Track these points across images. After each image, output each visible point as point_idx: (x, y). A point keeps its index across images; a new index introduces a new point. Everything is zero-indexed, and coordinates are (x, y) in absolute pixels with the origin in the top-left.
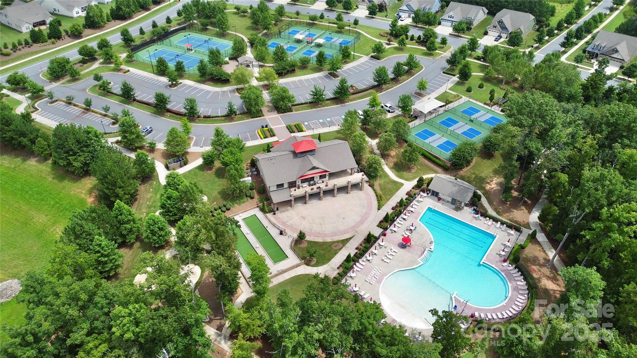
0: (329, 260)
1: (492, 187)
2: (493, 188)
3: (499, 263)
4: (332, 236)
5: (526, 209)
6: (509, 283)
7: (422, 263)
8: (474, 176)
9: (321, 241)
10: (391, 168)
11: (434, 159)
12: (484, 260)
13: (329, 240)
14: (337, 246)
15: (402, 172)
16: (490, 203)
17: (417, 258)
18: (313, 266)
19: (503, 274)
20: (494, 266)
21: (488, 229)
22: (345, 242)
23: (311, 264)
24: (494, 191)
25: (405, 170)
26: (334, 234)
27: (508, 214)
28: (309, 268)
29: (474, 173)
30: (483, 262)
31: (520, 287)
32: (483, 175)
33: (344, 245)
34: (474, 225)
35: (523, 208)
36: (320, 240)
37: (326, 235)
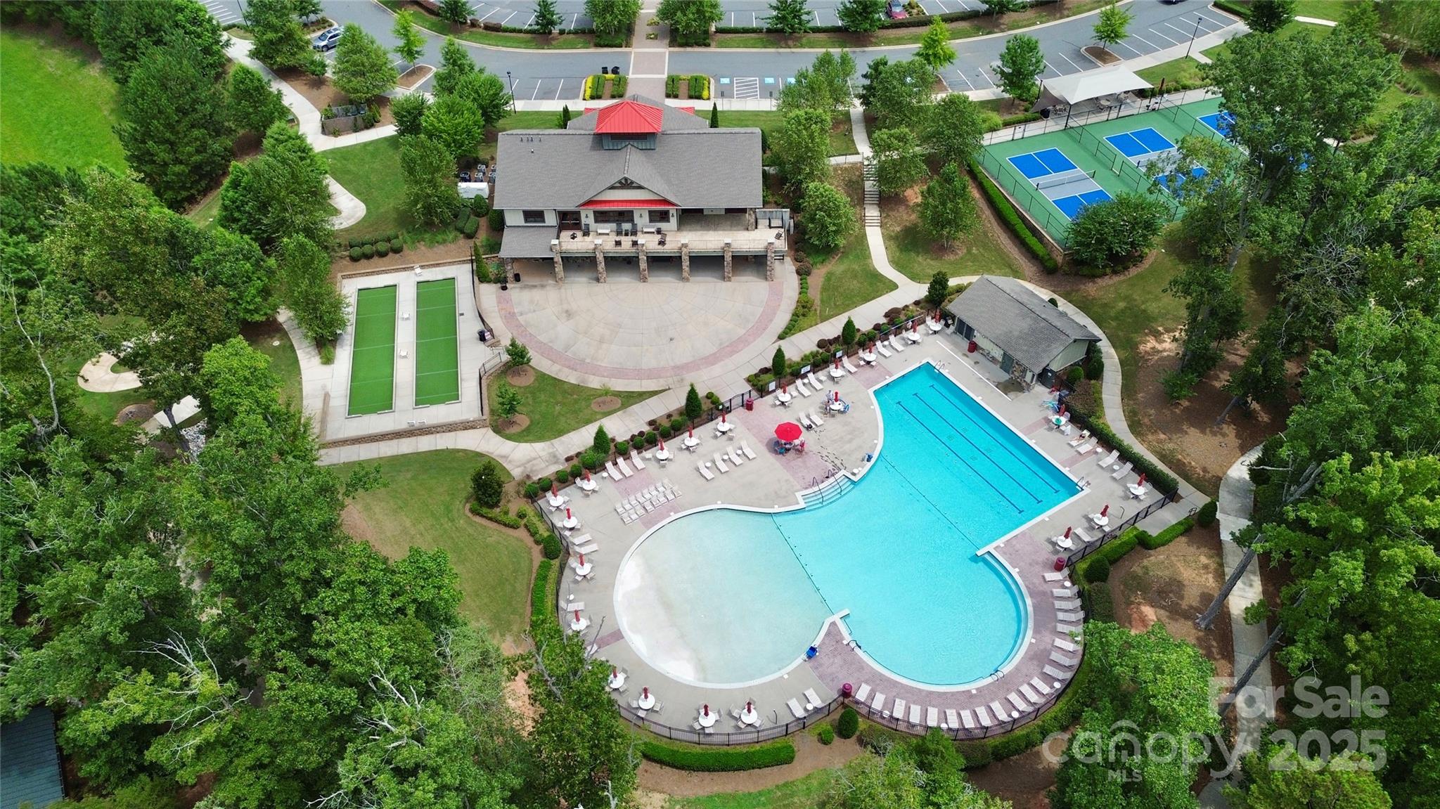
0: (561, 433)
1: (1159, 347)
2: (1164, 350)
3: (1038, 568)
4: (611, 376)
5: (1238, 436)
6: (1030, 633)
7: (802, 505)
8: (1122, 305)
9: (573, 381)
10: (887, 238)
11: (1026, 234)
12: (996, 548)
13: (594, 383)
14: (604, 403)
15: (913, 254)
16: (1128, 391)
17: (798, 487)
18: (509, 438)
19: (1029, 601)
20: (1015, 572)
21: (1071, 463)
22: (630, 399)
23: (508, 432)
24: (1162, 359)
25: (927, 252)
26: (620, 373)
27: (1162, 436)
28: (497, 439)
29: (1126, 298)
30: (989, 553)
31: (1055, 656)
32: (1153, 308)
33: (624, 406)
34: (1032, 443)
35: (1230, 430)
36: (572, 378)
37: (596, 371)
